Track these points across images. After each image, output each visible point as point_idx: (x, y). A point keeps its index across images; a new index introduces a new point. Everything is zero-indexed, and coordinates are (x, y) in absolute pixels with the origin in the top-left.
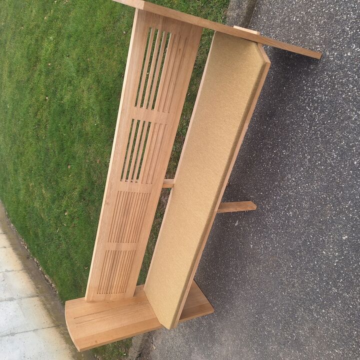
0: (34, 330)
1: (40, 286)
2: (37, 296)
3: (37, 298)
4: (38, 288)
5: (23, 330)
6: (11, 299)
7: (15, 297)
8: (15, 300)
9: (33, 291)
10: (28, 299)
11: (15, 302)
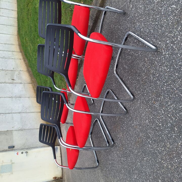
0: (28, 97)
1: (33, 80)
2: (31, 84)
3: (31, 85)
4: (32, 80)
5: (24, 96)
6: (21, 83)
7: (22, 82)
8: (23, 83)
9: (30, 81)
10: (28, 84)
11: (22, 84)
